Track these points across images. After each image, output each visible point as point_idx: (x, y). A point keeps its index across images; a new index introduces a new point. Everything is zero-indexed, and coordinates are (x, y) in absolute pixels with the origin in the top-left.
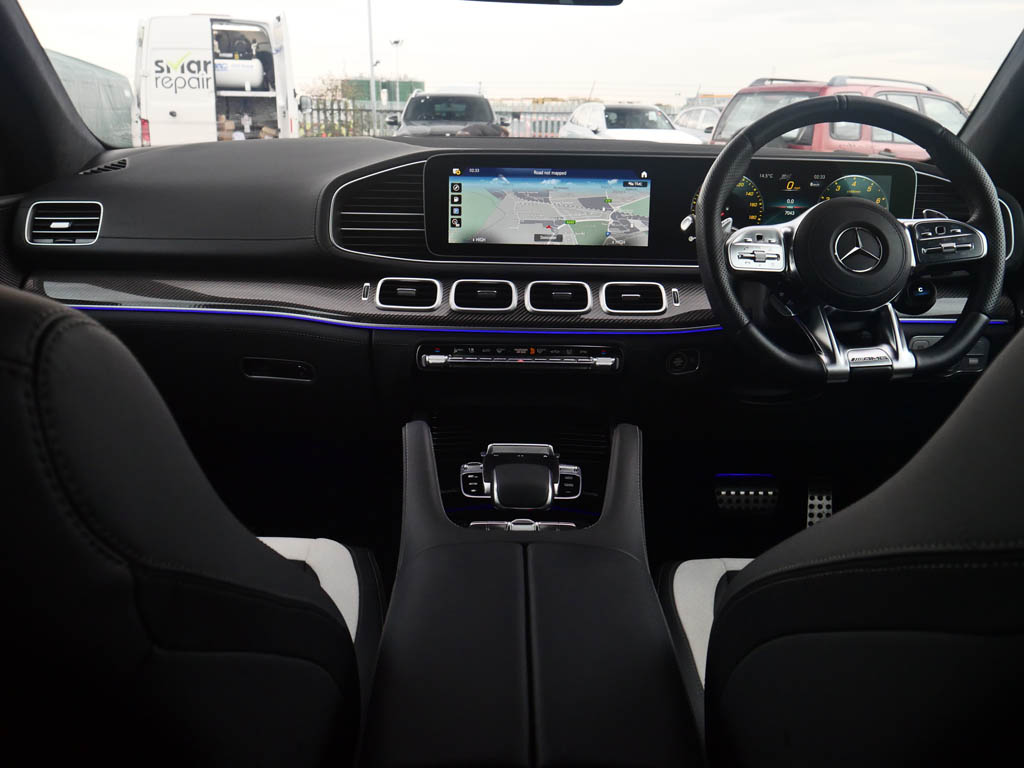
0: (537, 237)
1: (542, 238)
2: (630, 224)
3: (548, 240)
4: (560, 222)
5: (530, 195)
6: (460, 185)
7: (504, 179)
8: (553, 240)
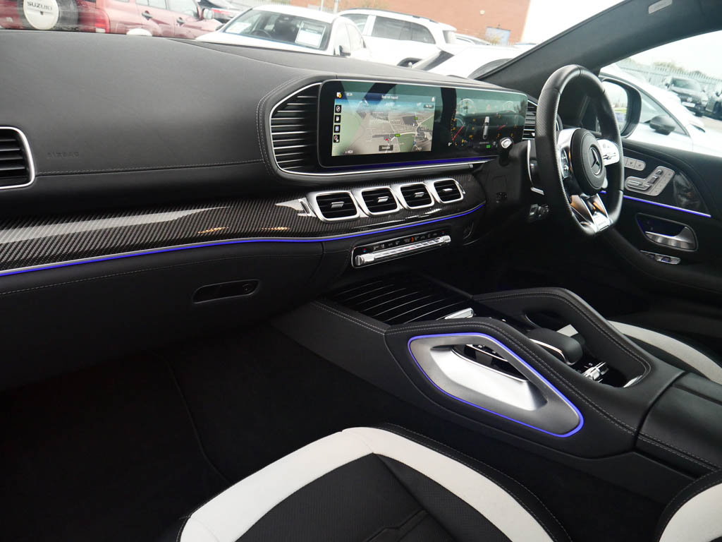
0: (381, 148)
1: (383, 148)
2: (424, 135)
3: (385, 150)
4: (392, 136)
5: (379, 114)
6: (340, 106)
7: (366, 101)
8: (388, 150)
